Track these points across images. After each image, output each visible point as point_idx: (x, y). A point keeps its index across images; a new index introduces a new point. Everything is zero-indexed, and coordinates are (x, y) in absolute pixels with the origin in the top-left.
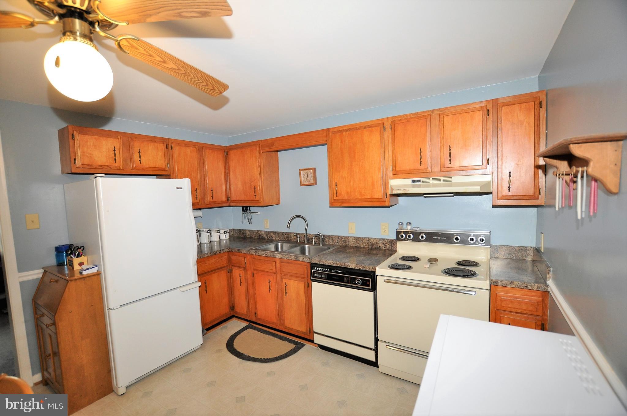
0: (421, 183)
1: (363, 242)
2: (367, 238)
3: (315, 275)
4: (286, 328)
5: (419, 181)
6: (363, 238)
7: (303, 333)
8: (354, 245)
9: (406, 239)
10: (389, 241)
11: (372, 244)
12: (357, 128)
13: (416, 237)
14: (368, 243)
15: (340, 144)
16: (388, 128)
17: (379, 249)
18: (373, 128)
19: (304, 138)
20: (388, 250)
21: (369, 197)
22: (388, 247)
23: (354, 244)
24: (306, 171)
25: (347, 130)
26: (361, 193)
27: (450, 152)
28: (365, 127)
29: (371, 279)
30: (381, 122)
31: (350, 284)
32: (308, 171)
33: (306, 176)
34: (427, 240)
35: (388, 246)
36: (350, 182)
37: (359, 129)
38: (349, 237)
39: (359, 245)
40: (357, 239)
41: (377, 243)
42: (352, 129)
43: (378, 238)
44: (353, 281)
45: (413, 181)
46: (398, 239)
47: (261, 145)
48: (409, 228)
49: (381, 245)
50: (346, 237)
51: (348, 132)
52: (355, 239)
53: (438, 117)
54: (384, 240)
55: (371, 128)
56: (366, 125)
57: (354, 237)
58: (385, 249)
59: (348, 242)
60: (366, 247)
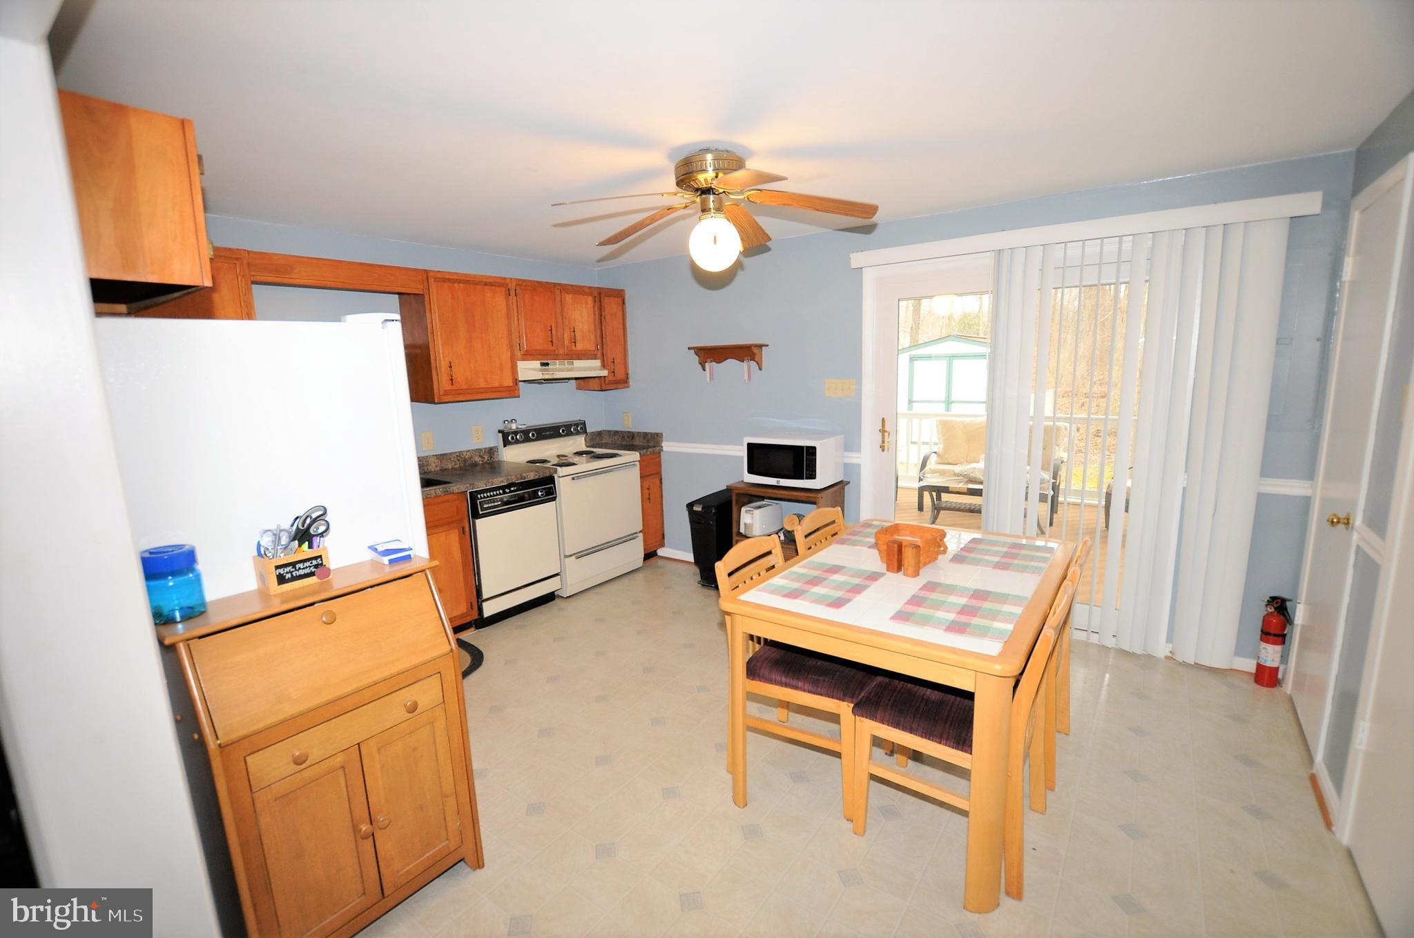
0: (550, 367)
1: (450, 459)
2: (456, 452)
3: (485, 506)
6: (451, 454)
7: (462, 616)
8: (438, 468)
9: (517, 442)
10: (487, 451)
11: (465, 461)
12: (475, 281)
13: (526, 436)
14: (458, 460)
15: (450, 301)
16: (512, 293)
17: (475, 465)
18: (498, 288)
19: (376, 275)
20: (489, 464)
21: (496, 385)
22: (486, 460)
23: (437, 466)
25: (459, 281)
26: (486, 381)
27: (574, 334)
28: (487, 284)
30: (503, 281)
34: (538, 439)
35: (486, 457)
36: (470, 362)
37: (477, 284)
39: (445, 467)
40: (442, 457)
41: (471, 457)
42: (468, 281)
43: (472, 450)
45: (541, 364)
46: (506, 443)
47: (245, 262)
48: (514, 427)
49: (477, 459)
51: (462, 285)
52: (437, 459)
53: (558, 293)
54: (480, 450)
55: (493, 287)
56: (488, 280)
57: (436, 455)
58: (483, 464)
59: (427, 465)
60: (456, 466)
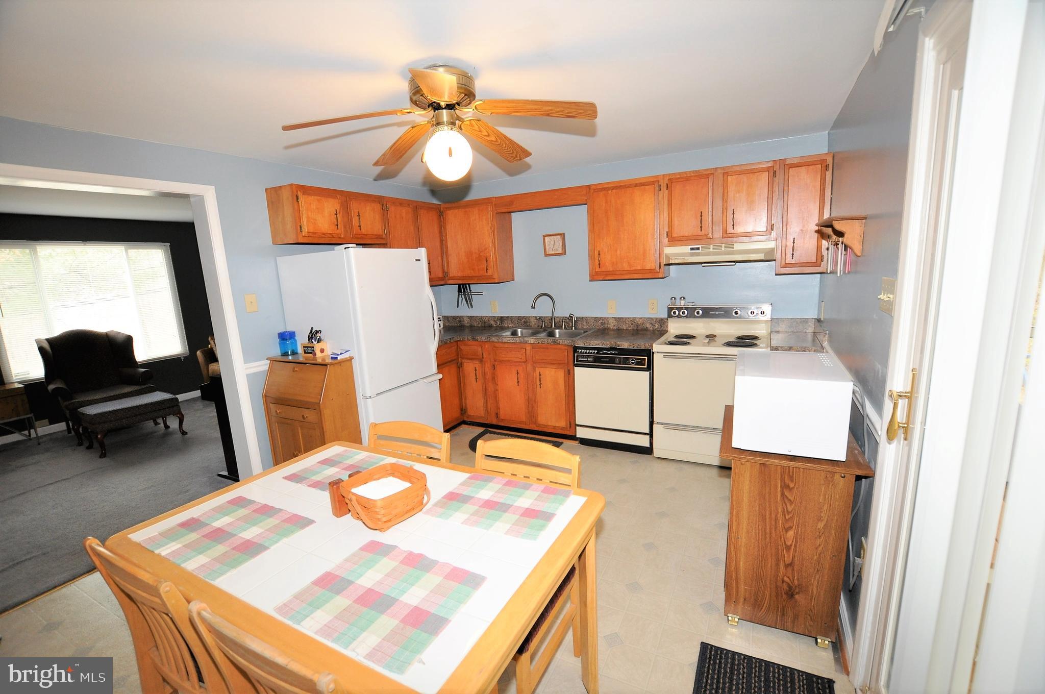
0: (700, 251)
1: (625, 322)
2: (631, 318)
3: (580, 359)
4: (539, 425)
5: (698, 249)
6: (626, 318)
7: (563, 428)
8: (615, 328)
9: (679, 316)
10: (658, 320)
11: (637, 325)
12: (625, 185)
13: (692, 313)
14: (632, 324)
15: (604, 204)
16: (663, 187)
17: (646, 330)
18: (647, 187)
19: (556, 196)
20: (658, 330)
21: (639, 268)
23: (614, 326)
24: (552, 237)
25: (613, 188)
26: (629, 264)
27: (733, 217)
28: (636, 185)
29: (646, 358)
30: (654, 180)
31: (623, 364)
32: (555, 237)
33: (552, 243)
34: (703, 316)
35: (657, 326)
36: (616, 251)
37: (628, 187)
38: (608, 318)
39: (622, 327)
40: (619, 320)
41: (643, 324)
42: (621, 186)
43: (645, 318)
44: (626, 361)
45: (692, 249)
46: (670, 316)
47: (494, 203)
48: (683, 303)
49: (649, 326)
50: (605, 318)
51: (614, 191)
52: (615, 320)
53: (721, 176)
54: (652, 319)
55: (643, 187)
56: (637, 182)
57: (615, 318)
58: (653, 330)
59: (607, 324)
60: (630, 328)
